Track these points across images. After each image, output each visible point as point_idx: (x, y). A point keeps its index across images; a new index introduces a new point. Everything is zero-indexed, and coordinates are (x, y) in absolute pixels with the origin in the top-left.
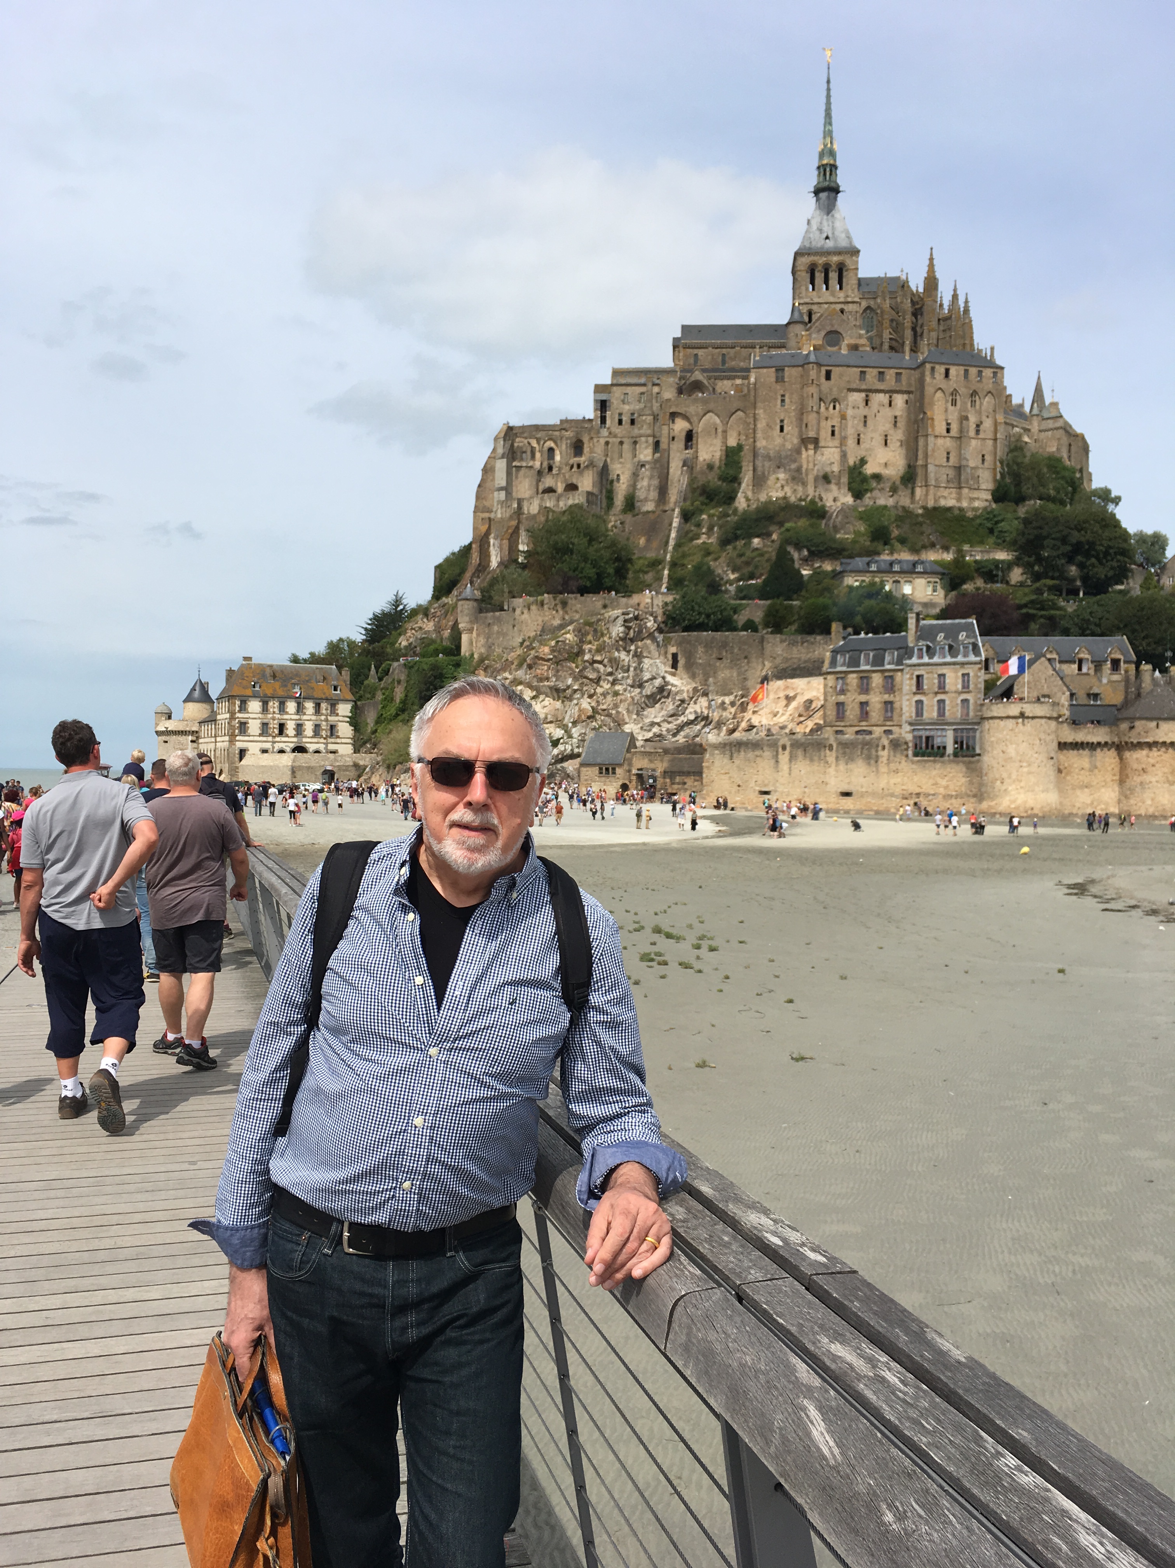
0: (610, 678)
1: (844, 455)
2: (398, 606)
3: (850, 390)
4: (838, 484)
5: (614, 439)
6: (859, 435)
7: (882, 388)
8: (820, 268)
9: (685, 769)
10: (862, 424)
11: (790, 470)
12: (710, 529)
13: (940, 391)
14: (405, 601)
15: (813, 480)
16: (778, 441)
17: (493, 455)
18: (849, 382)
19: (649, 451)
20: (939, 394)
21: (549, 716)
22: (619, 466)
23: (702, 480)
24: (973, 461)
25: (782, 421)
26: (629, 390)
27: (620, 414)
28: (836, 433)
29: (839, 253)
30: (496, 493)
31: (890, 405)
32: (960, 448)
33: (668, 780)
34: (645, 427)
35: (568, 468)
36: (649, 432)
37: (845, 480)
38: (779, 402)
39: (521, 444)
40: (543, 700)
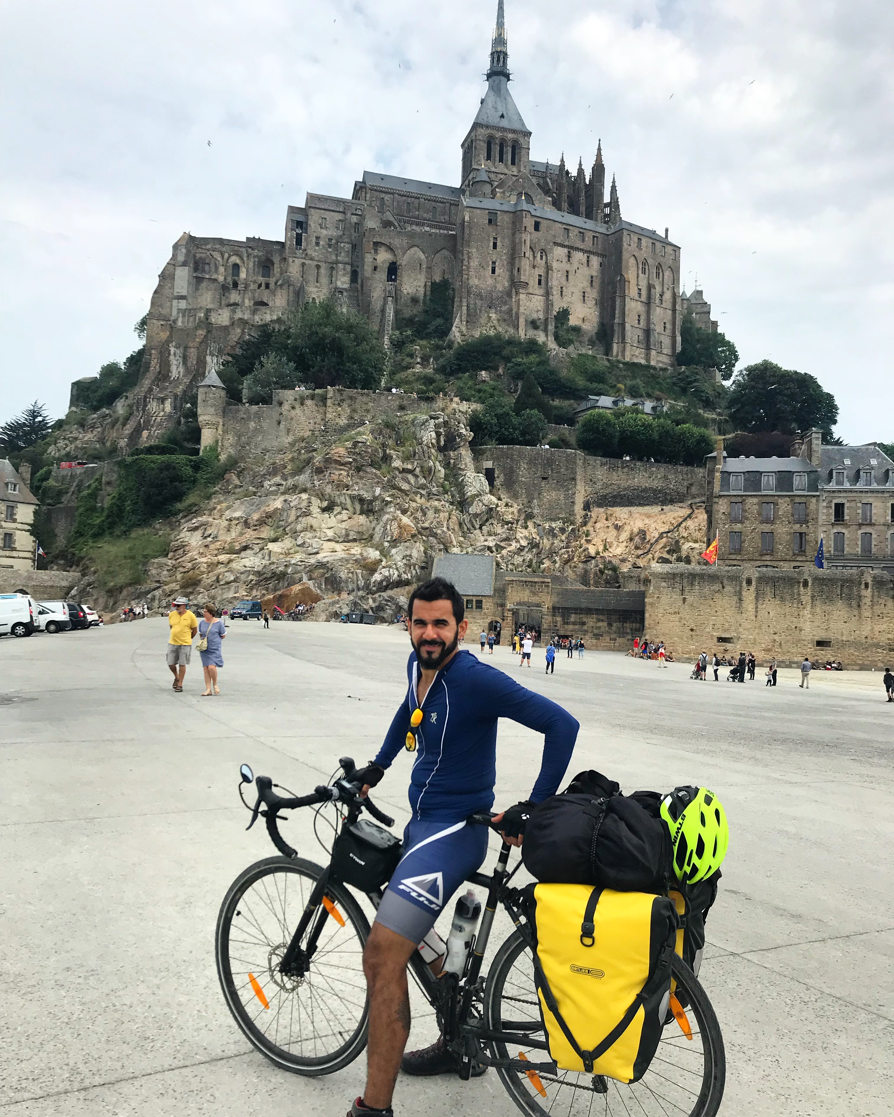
0: (423, 492)
1: (548, 305)
2: (36, 417)
3: (556, 244)
4: (546, 331)
5: (310, 262)
6: (562, 288)
7: (582, 247)
8: (497, 141)
9: (583, 606)
10: (564, 278)
11: (501, 311)
12: (425, 359)
13: (633, 258)
14: (44, 413)
15: (524, 324)
16: (490, 281)
17: (173, 262)
18: (554, 236)
19: (347, 279)
20: (632, 261)
21: (352, 533)
22: (315, 290)
23: (407, 313)
24: (658, 328)
25: (494, 263)
26: (327, 215)
27: (318, 238)
28: (543, 282)
29: (514, 131)
30: (175, 302)
31: (588, 265)
32: (648, 313)
33: (559, 619)
34: (343, 254)
35: (257, 285)
36: (347, 260)
37: (551, 327)
38: (491, 244)
39: (203, 255)
40: (340, 513)
